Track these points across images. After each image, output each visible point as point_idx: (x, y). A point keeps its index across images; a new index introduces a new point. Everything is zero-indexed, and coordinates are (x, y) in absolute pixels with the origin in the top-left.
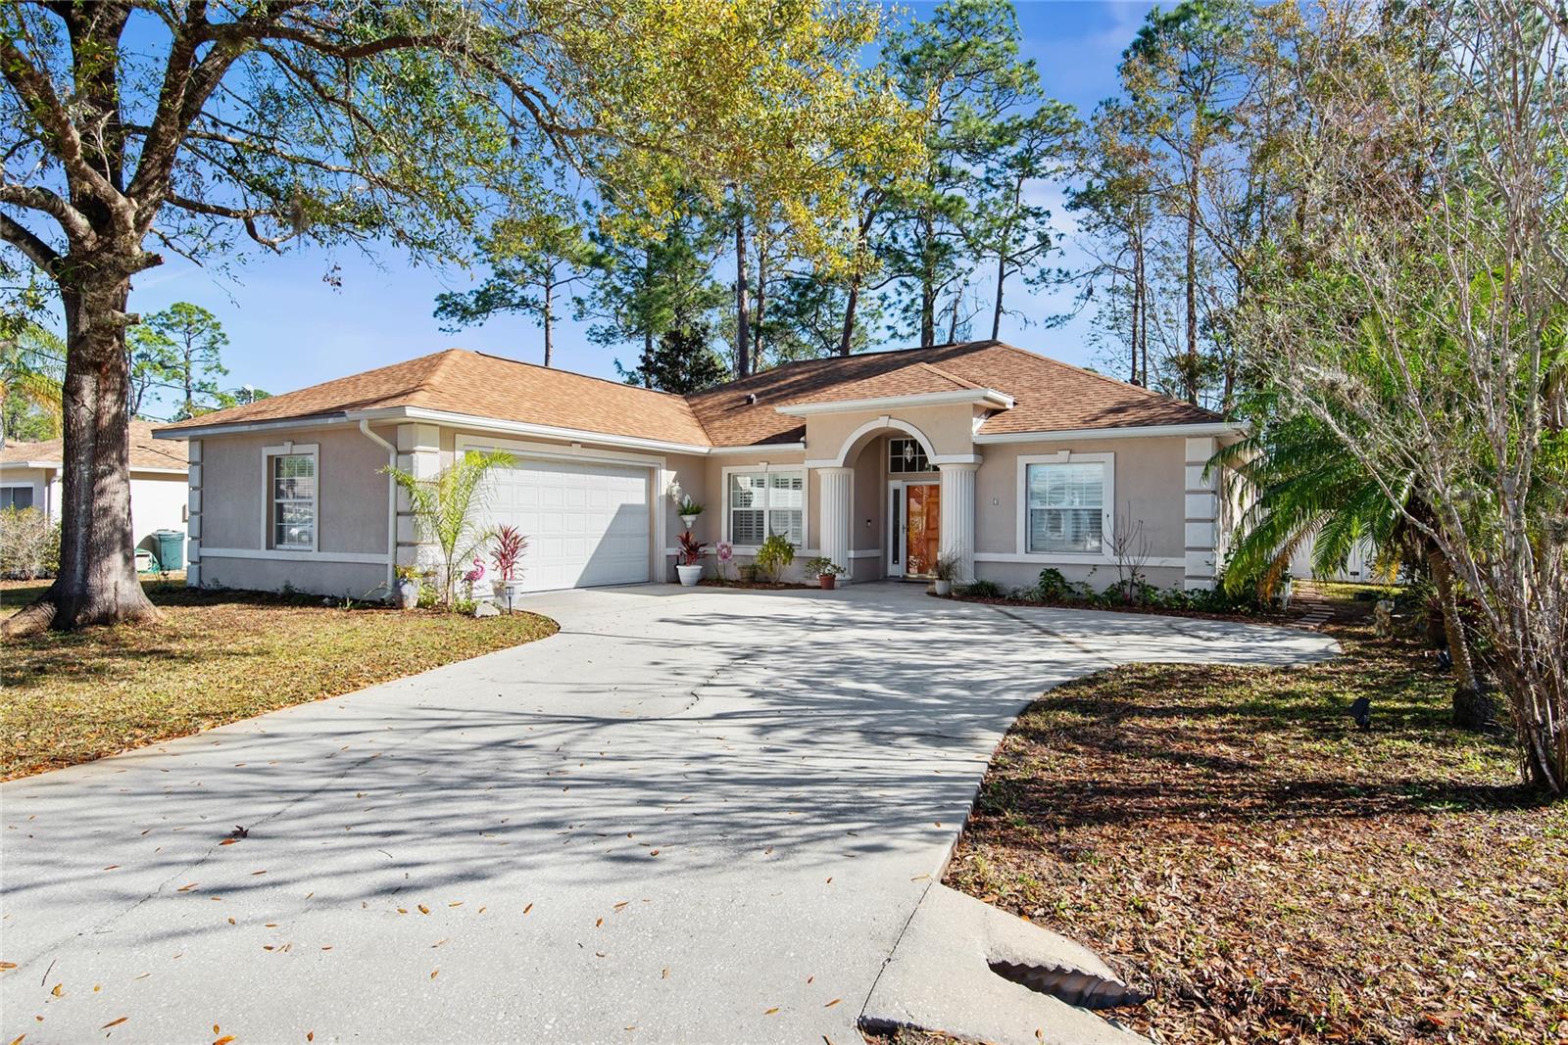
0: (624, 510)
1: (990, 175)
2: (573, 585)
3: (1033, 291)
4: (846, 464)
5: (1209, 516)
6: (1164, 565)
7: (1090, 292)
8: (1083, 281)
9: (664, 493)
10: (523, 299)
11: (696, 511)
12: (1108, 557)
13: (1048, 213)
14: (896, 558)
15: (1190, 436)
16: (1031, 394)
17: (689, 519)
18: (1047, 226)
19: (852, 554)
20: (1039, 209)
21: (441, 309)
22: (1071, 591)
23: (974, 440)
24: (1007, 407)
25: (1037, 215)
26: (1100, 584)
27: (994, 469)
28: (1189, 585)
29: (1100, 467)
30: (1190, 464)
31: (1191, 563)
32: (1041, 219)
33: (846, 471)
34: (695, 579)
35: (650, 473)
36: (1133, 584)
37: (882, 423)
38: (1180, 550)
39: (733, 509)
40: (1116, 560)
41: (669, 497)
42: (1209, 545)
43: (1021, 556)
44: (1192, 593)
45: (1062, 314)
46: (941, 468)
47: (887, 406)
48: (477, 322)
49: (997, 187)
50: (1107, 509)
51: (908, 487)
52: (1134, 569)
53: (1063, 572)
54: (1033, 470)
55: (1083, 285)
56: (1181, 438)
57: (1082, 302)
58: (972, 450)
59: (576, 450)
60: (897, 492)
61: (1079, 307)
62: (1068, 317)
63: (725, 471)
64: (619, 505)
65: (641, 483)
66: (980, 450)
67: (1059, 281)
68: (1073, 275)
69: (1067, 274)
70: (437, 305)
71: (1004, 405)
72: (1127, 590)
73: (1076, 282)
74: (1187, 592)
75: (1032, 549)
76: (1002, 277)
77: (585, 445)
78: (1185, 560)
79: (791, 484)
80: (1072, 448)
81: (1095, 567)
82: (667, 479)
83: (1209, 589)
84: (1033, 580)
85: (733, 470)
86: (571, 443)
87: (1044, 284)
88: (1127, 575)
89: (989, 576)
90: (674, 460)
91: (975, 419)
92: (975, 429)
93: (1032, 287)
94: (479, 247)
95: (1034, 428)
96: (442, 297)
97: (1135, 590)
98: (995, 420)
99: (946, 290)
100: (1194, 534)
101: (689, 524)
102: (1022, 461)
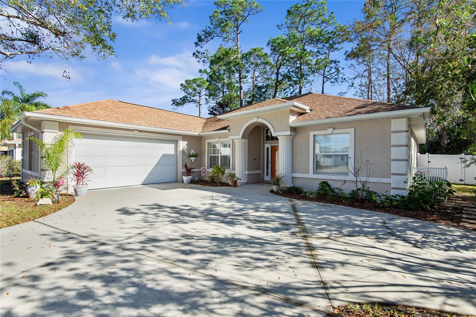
0: (164, 156)
1: (319, 50)
2: (141, 183)
3: (333, 85)
4: (243, 137)
5: (405, 158)
6: (380, 181)
7: (353, 84)
8: (350, 81)
9: (181, 149)
10: (193, 100)
11: (195, 156)
12: (352, 177)
13: (339, 62)
14: (267, 174)
15: (394, 118)
16: (319, 107)
17: (193, 159)
18: (338, 65)
19: (247, 172)
20: (336, 60)
21: (173, 104)
22: (333, 192)
23: (290, 125)
24: (307, 111)
25: (335, 62)
26: (348, 190)
27: (300, 137)
28: (393, 192)
29: (347, 136)
30: (394, 132)
31: (394, 181)
32: (337, 64)
33: (244, 140)
34: (189, 181)
35: (176, 142)
36: (363, 190)
37: (255, 120)
38: (389, 175)
39: (209, 155)
40: (354, 179)
41: (183, 151)
42: (405, 173)
43: (311, 175)
44: (395, 197)
45: (343, 92)
46: (279, 138)
47: (255, 113)
48: (181, 106)
49: (322, 54)
50: (351, 154)
51: (271, 146)
52: (364, 183)
53: (330, 183)
54: (317, 138)
55: (350, 82)
56: (389, 119)
57: (350, 88)
58: (289, 129)
59: (136, 133)
60: (268, 148)
61: (349, 90)
62: (345, 93)
63: (207, 141)
64: (162, 154)
65: (172, 146)
66: (294, 129)
67: (342, 82)
68: (347, 79)
69: (345, 79)
70: (172, 102)
71: (305, 110)
72: (360, 193)
73: (348, 82)
74: (393, 196)
75: (316, 172)
76: (324, 83)
77: (140, 131)
78: (391, 179)
79: (228, 146)
80: (334, 126)
81: (345, 182)
82: (183, 145)
83: (405, 195)
84: (315, 187)
85: (210, 141)
86: (133, 130)
87: (337, 83)
88: (360, 186)
89: (298, 184)
90: (185, 137)
91: (291, 116)
92: (291, 121)
93: (333, 84)
94: (182, 86)
95: (316, 119)
96: (173, 100)
97: (364, 193)
98: (301, 117)
99: (305, 87)
100: (396, 167)
101: (193, 161)
102: (312, 134)
